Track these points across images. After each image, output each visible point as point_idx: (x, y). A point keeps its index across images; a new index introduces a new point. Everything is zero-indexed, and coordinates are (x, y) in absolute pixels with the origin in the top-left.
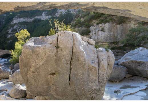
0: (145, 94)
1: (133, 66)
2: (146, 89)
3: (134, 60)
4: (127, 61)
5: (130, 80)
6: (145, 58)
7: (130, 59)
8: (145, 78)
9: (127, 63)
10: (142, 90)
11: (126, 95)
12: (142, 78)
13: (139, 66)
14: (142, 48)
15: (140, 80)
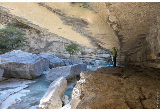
0: (29, 91)
1: (12, 67)
2: (28, 87)
3: (13, 61)
4: (3, 63)
5: (6, 83)
6: (24, 60)
7: (8, 61)
8: (23, 79)
9: (4, 65)
10: (24, 88)
11: (11, 95)
12: (20, 79)
13: (19, 67)
14: (19, 51)
15: (18, 81)
